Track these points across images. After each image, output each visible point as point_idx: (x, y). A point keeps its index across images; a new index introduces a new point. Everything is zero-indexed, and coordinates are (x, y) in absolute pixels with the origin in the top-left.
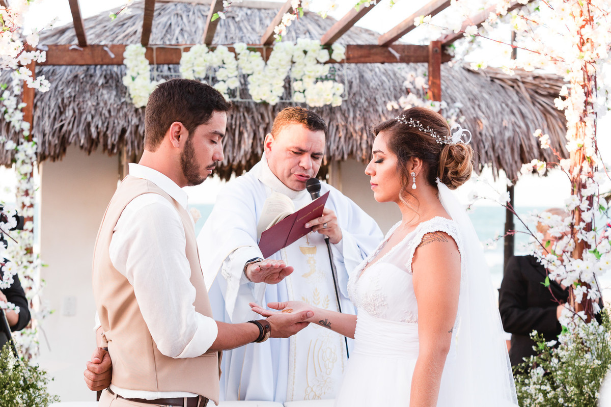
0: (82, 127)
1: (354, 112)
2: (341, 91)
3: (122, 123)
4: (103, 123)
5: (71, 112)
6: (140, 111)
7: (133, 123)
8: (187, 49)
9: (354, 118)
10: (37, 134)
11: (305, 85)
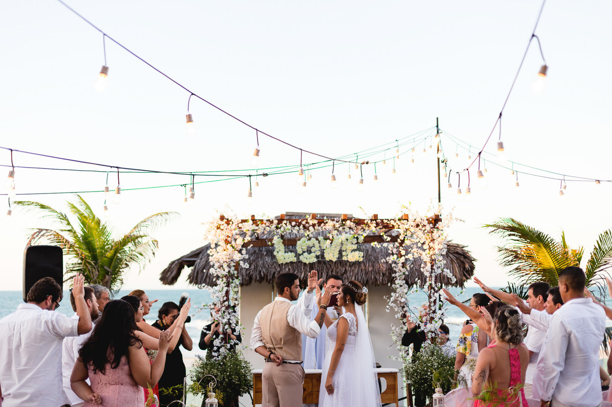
0: (258, 272)
2: (362, 255)
3: (274, 270)
4: (266, 271)
5: (253, 267)
6: (281, 265)
7: (278, 270)
8: (299, 240)
9: (369, 265)
10: (240, 276)
11: (347, 253)
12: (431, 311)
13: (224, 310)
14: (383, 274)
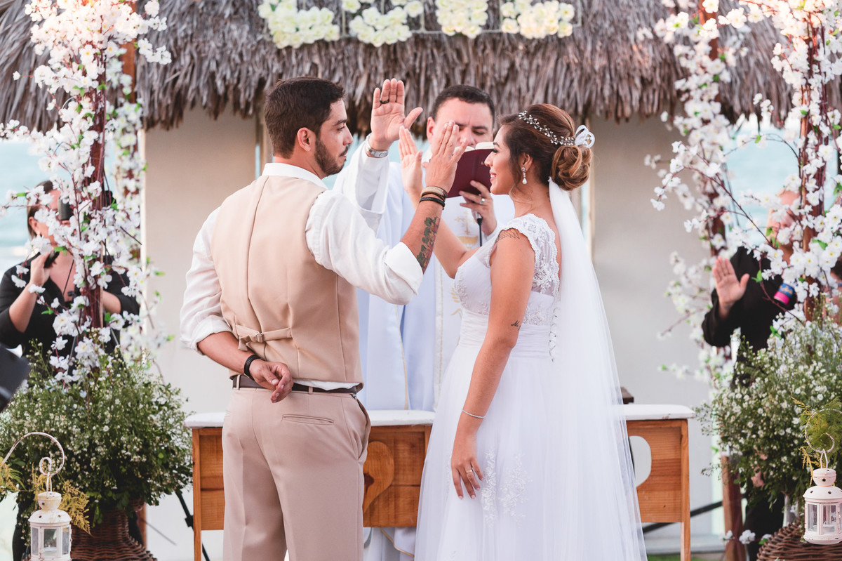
0: (203, 80)
1: (594, 44)
2: (571, 15)
3: (259, 71)
4: (232, 73)
5: (188, 59)
6: (284, 52)
7: (274, 70)
9: (593, 51)
10: (142, 92)
11: (519, 9)
12: (808, 208)
13: (87, 210)
14: (643, 80)
